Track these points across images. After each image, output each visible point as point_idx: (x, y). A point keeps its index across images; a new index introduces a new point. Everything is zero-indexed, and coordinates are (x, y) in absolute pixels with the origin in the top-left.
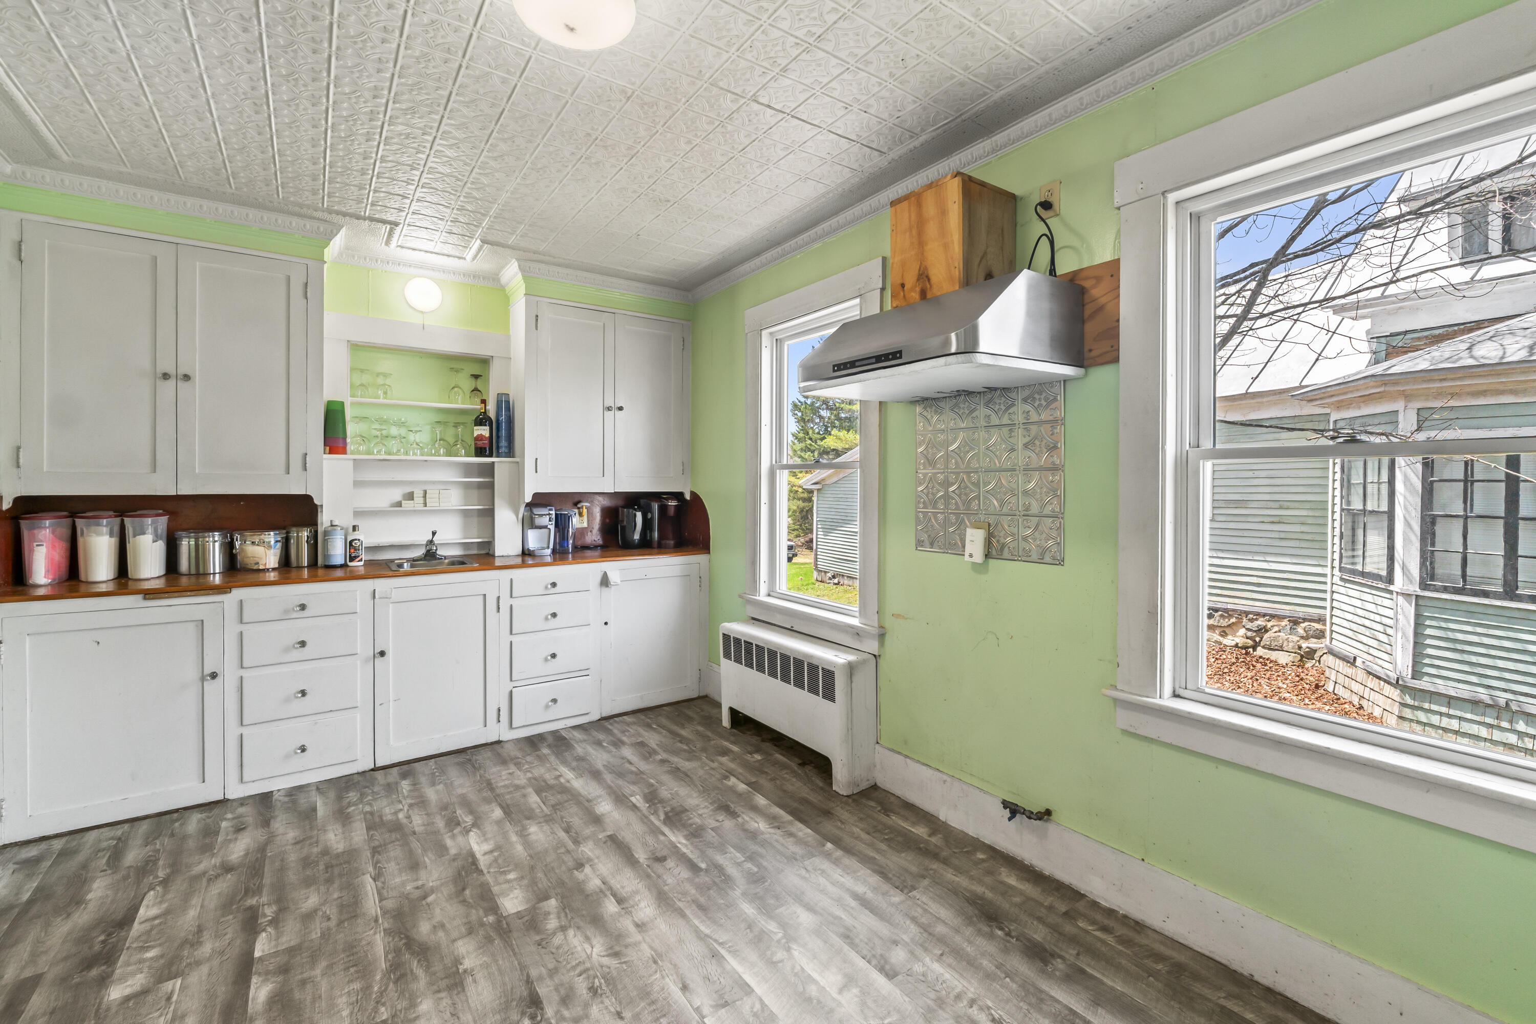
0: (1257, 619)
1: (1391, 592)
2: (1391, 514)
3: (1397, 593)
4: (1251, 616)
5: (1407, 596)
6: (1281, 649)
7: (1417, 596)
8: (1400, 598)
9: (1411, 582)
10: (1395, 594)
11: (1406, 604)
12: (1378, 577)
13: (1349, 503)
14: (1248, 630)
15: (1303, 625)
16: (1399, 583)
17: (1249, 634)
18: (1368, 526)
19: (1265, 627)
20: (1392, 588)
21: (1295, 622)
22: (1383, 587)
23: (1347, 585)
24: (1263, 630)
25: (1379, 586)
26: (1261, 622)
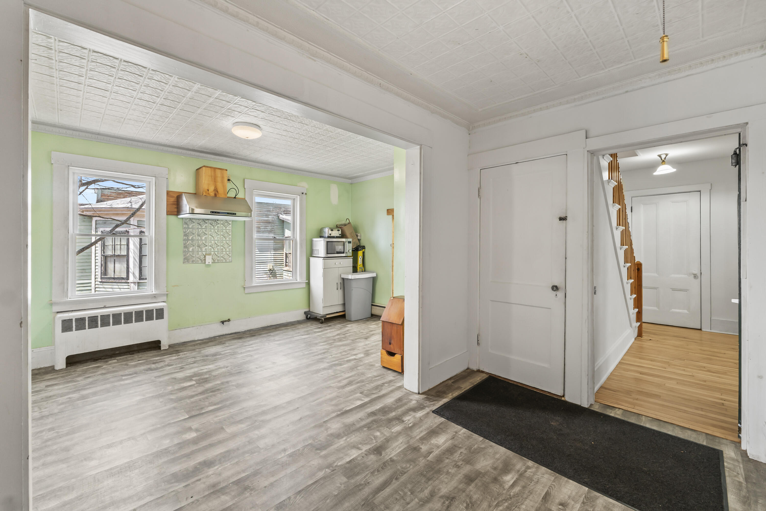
1: (129, 283)
2: (128, 255)
3: (131, 282)
5: (134, 283)
7: (138, 282)
8: (132, 284)
9: (135, 278)
10: (130, 283)
11: (134, 286)
12: (123, 278)
13: (104, 253)
16: (131, 279)
18: (116, 260)
20: (129, 281)
22: (124, 281)
23: (104, 284)
25: (123, 281)
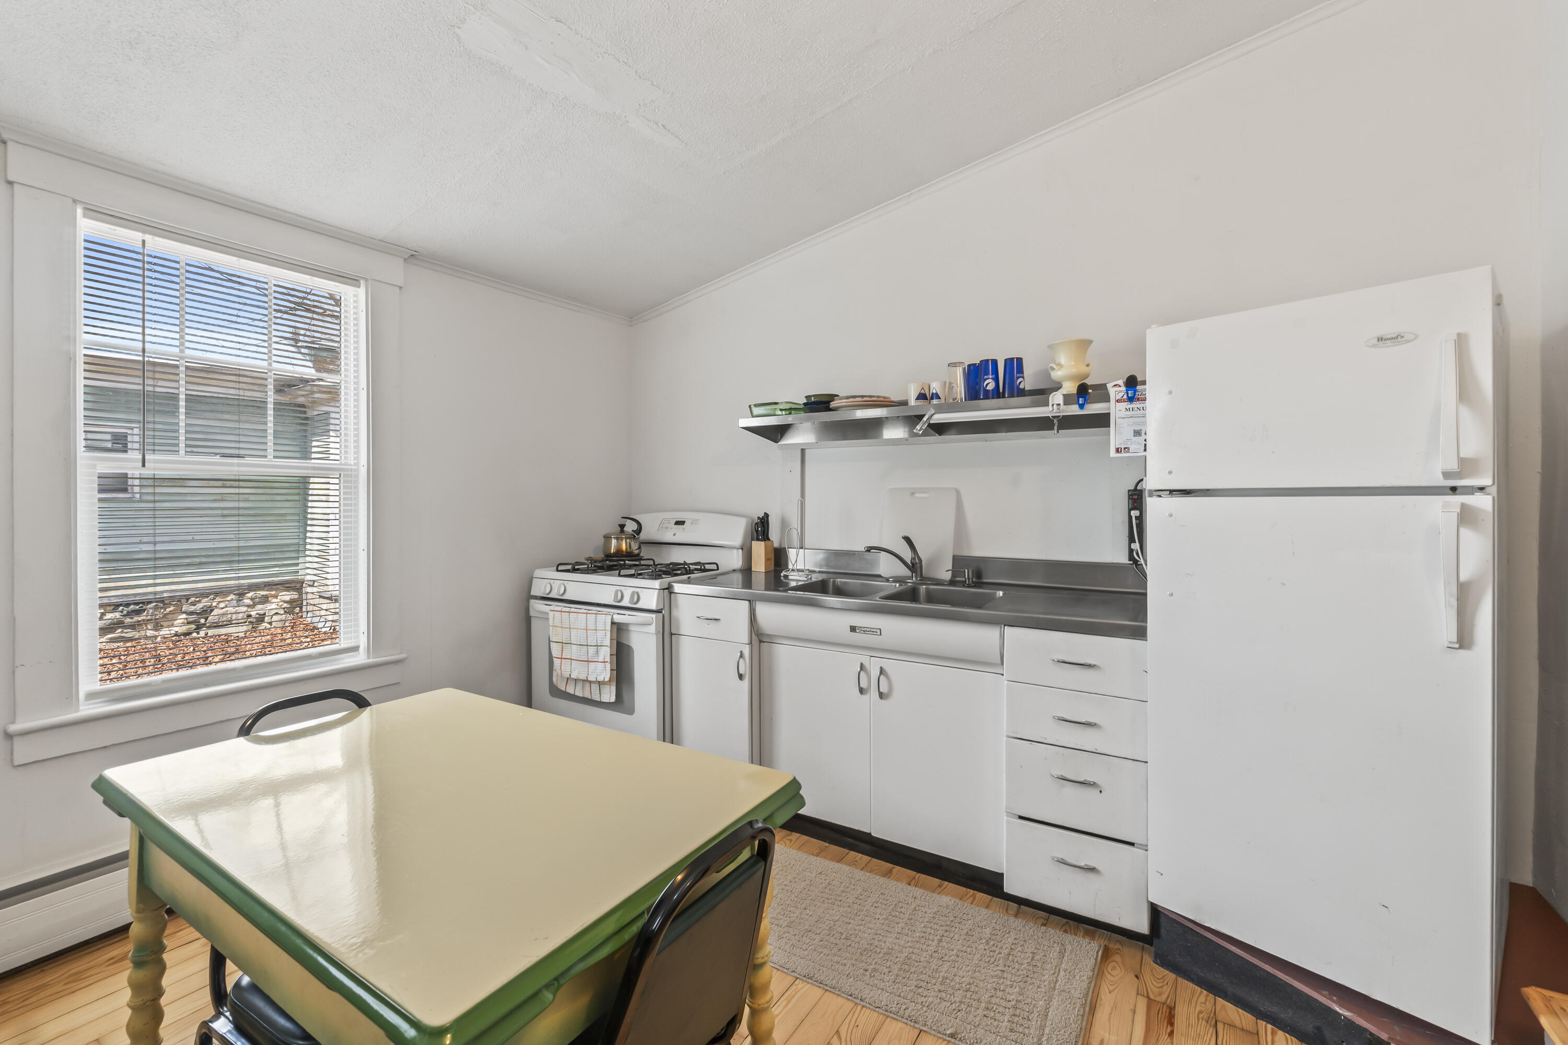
0: (199, 602)
4: (193, 599)
6: (229, 623)
14: (192, 613)
15: (249, 595)
17: (192, 618)
19: (210, 606)
21: (241, 595)
24: (207, 611)
26: (205, 602)
